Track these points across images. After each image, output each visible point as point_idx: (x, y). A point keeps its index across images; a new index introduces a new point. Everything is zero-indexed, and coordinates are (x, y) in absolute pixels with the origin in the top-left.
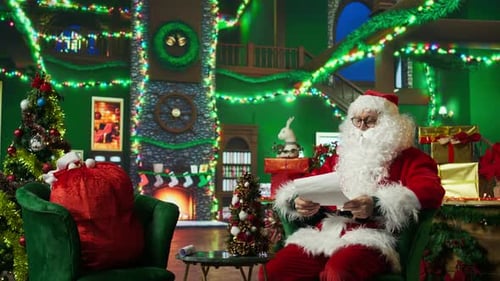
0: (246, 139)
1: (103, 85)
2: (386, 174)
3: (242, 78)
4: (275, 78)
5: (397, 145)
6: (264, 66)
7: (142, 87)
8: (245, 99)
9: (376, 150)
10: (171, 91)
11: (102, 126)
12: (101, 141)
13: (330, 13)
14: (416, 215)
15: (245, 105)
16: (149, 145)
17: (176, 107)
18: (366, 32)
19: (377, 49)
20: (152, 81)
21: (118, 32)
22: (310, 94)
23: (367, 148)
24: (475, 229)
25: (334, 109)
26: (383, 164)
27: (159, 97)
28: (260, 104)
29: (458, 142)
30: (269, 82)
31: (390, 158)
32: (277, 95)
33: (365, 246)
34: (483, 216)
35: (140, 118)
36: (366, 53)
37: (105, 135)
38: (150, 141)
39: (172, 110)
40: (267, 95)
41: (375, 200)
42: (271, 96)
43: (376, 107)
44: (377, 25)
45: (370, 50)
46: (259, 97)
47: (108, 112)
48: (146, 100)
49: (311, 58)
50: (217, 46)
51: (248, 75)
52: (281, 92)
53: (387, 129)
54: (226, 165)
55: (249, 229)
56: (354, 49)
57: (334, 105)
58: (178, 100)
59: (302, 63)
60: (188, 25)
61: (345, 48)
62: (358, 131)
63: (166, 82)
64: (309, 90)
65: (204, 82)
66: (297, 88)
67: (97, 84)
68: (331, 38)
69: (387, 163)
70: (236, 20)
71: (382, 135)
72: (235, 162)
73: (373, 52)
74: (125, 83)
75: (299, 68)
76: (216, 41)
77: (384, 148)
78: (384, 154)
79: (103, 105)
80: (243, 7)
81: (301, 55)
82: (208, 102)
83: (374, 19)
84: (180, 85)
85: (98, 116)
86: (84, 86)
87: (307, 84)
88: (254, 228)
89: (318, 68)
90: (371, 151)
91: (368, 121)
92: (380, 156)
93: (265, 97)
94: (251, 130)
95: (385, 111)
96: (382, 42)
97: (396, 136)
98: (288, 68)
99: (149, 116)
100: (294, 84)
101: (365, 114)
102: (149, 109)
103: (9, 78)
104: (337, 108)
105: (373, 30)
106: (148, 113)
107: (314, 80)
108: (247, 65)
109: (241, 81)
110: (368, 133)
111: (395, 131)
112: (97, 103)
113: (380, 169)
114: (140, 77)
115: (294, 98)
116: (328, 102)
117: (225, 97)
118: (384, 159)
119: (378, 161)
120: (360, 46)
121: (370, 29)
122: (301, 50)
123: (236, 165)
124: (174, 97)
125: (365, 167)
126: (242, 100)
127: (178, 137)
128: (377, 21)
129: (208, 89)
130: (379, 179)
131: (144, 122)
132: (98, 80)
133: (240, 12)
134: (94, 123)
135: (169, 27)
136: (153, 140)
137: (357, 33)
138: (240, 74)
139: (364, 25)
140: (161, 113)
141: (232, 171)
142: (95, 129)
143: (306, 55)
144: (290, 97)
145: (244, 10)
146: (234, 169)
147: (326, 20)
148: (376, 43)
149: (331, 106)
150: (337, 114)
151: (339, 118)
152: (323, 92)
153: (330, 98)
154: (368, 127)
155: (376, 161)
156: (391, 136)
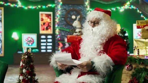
1: (44, 7)
2: (102, 49)
3: (102, 2)
4: (115, 2)
5: (108, 35)
7: (59, 7)
9: (98, 37)
10: (72, 8)
11: (44, 24)
12: (44, 30)
16: (63, 31)
17: (73, 15)
20: (63, 4)
22: (131, 8)
23: (94, 36)
26: (101, 44)
27: (66, 11)
31: (105, 41)
32: (116, 9)
35: (59, 20)
37: (45, 27)
38: (63, 29)
39: (72, 16)
41: (93, 63)
42: (114, 9)
47: (46, 18)
48: (61, 12)
52: (118, 8)
55: (27, 77)
57: (141, 12)
58: (74, 12)
62: (91, 28)
63: (69, 4)
64: (130, 6)
65: (85, 4)
66: (124, 6)
67: (41, 7)
69: (103, 43)
74: (53, 6)
78: (102, 39)
79: (44, 15)
82: (87, 12)
84: (75, 6)
85: (42, 20)
86: (36, 8)
87: (128, 3)
88: (29, 77)
90: (96, 38)
91: (95, 23)
92: (100, 40)
93: (111, 10)
99: (63, 19)
101: (94, 20)
102: (62, 16)
103: (5, 6)
104: (142, 13)
106: (62, 17)
107: (131, 1)
109: (101, 3)
110: (95, 29)
111: (107, 29)
112: (42, 14)
113: (100, 46)
114: (58, 3)
115: (123, 10)
116: (138, 11)
118: (101, 42)
124: (72, 11)
129: (87, 7)
130: (99, 51)
131: (61, 21)
132: (42, 5)
134: (41, 23)
136: (65, 29)
140: (67, 18)
142: (41, 25)
144: (122, 9)
149: (139, 13)
150: (142, 16)
151: (143, 18)
152: (136, 7)
153: (139, 9)
154: (95, 26)
155: (98, 42)
156: (105, 31)
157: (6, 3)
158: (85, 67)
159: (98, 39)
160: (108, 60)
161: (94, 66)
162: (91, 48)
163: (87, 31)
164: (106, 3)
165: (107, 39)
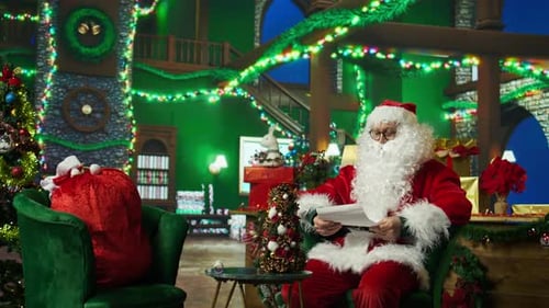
0: (164, 141)
3: (161, 73)
4: (197, 75)
5: (419, 157)
6: (185, 61)
7: (49, 79)
8: (164, 97)
9: (397, 163)
10: (82, 85)
13: (257, 6)
14: (447, 232)
15: (163, 103)
16: (56, 145)
17: (86, 103)
18: (302, 32)
19: (315, 49)
20: (59, 73)
21: (22, 14)
22: (235, 94)
23: (388, 161)
24: (474, 246)
25: (260, 112)
26: (406, 178)
27: (68, 91)
28: (180, 103)
29: (457, 155)
30: (190, 80)
31: (413, 171)
32: (198, 94)
33: (397, 263)
34: (485, 233)
35: (46, 114)
36: (302, 53)
38: (57, 141)
39: (82, 106)
40: (188, 94)
41: (403, 220)
42: (193, 95)
43: (394, 119)
44: (315, 24)
45: (306, 51)
46: (179, 96)
48: (53, 93)
49: (238, 56)
50: (136, 37)
51: (167, 70)
52: (204, 91)
53: (407, 141)
54: (141, 170)
55: (289, 244)
56: (288, 49)
57: (260, 108)
58: (89, 96)
59: (227, 61)
60: (102, 12)
61: (279, 46)
62: (377, 144)
63: (78, 74)
64: (234, 90)
65: (120, 77)
66: (222, 88)
68: (258, 34)
69: (410, 176)
70: (152, 8)
71: (404, 147)
72: (151, 167)
73: (309, 53)
74: (29, 73)
75: (222, 66)
76: (134, 31)
77: (406, 161)
78: (405, 167)
81: (227, 51)
82: (123, 99)
83: (313, 17)
84: (94, 79)
87: (234, 83)
88: (294, 243)
89: (247, 67)
90: (392, 165)
91: (387, 133)
92: (402, 170)
93: (186, 96)
94: (170, 132)
95: (404, 122)
96: (320, 42)
97: (417, 148)
98: (210, 65)
99: (57, 112)
100: (218, 83)
102: (54, 104)
104: (263, 111)
105: (311, 29)
106: (55, 108)
107: (242, 79)
108: (167, 59)
109: (160, 76)
111: (416, 143)
113: (403, 183)
114: (47, 68)
115: (218, 98)
116: (254, 103)
117: (142, 94)
118: (406, 172)
119: (401, 176)
120: (295, 46)
121: (308, 27)
122: (227, 46)
123: (152, 170)
124: (86, 92)
125: (387, 181)
126: (161, 98)
127: (88, 137)
128: (316, 20)
129: (124, 84)
131: (50, 118)
135: (82, 13)
136: (60, 139)
137: (293, 31)
138: (160, 69)
139: (300, 24)
140: (69, 110)
141: (148, 177)
143: (231, 51)
144: (213, 97)
146: (150, 174)
147: (254, 14)
148: (313, 43)
149: (257, 109)
150: (263, 117)
151: (266, 122)
152: (249, 93)
153: (256, 99)
154: (388, 139)
155: (398, 174)
159: (398, 167)
160: (435, 214)
161: (406, 225)
164: (172, 77)
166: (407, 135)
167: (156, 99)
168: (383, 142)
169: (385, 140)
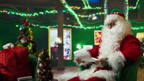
1: (97, 27)
6: (143, 18)
8: (138, 28)
11: (97, 38)
12: (97, 42)
23: (112, 36)
26: (118, 42)
31: (121, 39)
33: (98, 78)
37: (98, 41)
41: (107, 59)
43: (114, 18)
46: (142, 28)
47: (99, 34)
50: (128, 14)
51: (138, 21)
62: (108, 29)
67: (96, 27)
69: (120, 41)
70: (136, 7)
71: (118, 29)
76: (128, 12)
78: (119, 37)
79: (97, 33)
80: (137, 3)
85: (96, 36)
86: (92, 28)
90: (114, 37)
91: (112, 24)
92: (117, 38)
95: (118, 19)
103: (72, 27)
108: (138, 18)
109: (136, 23)
112: (96, 32)
113: (117, 44)
117: (132, 28)
118: (119, 39)
119: (116, 41)
125: (111, 43)
130: (115, 49)
132: (96, 26)
133: (137, 4)
134: (95, 38)
135: (114, 10)
138: (135, 21)
142: (96, 39)
145: (138, 4)
154: (112, 27)
156: (121, 29)
157: (73, 26)
158: (100, 63)
160: (120, 57)
162: (109, 46)
163: (105, 32)
165: (124, 37)
166: (119, 24)
167: (135, 29)
168: (110, 28)
169: (111, 27)
